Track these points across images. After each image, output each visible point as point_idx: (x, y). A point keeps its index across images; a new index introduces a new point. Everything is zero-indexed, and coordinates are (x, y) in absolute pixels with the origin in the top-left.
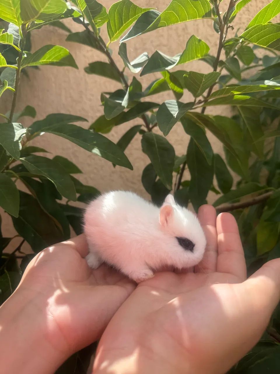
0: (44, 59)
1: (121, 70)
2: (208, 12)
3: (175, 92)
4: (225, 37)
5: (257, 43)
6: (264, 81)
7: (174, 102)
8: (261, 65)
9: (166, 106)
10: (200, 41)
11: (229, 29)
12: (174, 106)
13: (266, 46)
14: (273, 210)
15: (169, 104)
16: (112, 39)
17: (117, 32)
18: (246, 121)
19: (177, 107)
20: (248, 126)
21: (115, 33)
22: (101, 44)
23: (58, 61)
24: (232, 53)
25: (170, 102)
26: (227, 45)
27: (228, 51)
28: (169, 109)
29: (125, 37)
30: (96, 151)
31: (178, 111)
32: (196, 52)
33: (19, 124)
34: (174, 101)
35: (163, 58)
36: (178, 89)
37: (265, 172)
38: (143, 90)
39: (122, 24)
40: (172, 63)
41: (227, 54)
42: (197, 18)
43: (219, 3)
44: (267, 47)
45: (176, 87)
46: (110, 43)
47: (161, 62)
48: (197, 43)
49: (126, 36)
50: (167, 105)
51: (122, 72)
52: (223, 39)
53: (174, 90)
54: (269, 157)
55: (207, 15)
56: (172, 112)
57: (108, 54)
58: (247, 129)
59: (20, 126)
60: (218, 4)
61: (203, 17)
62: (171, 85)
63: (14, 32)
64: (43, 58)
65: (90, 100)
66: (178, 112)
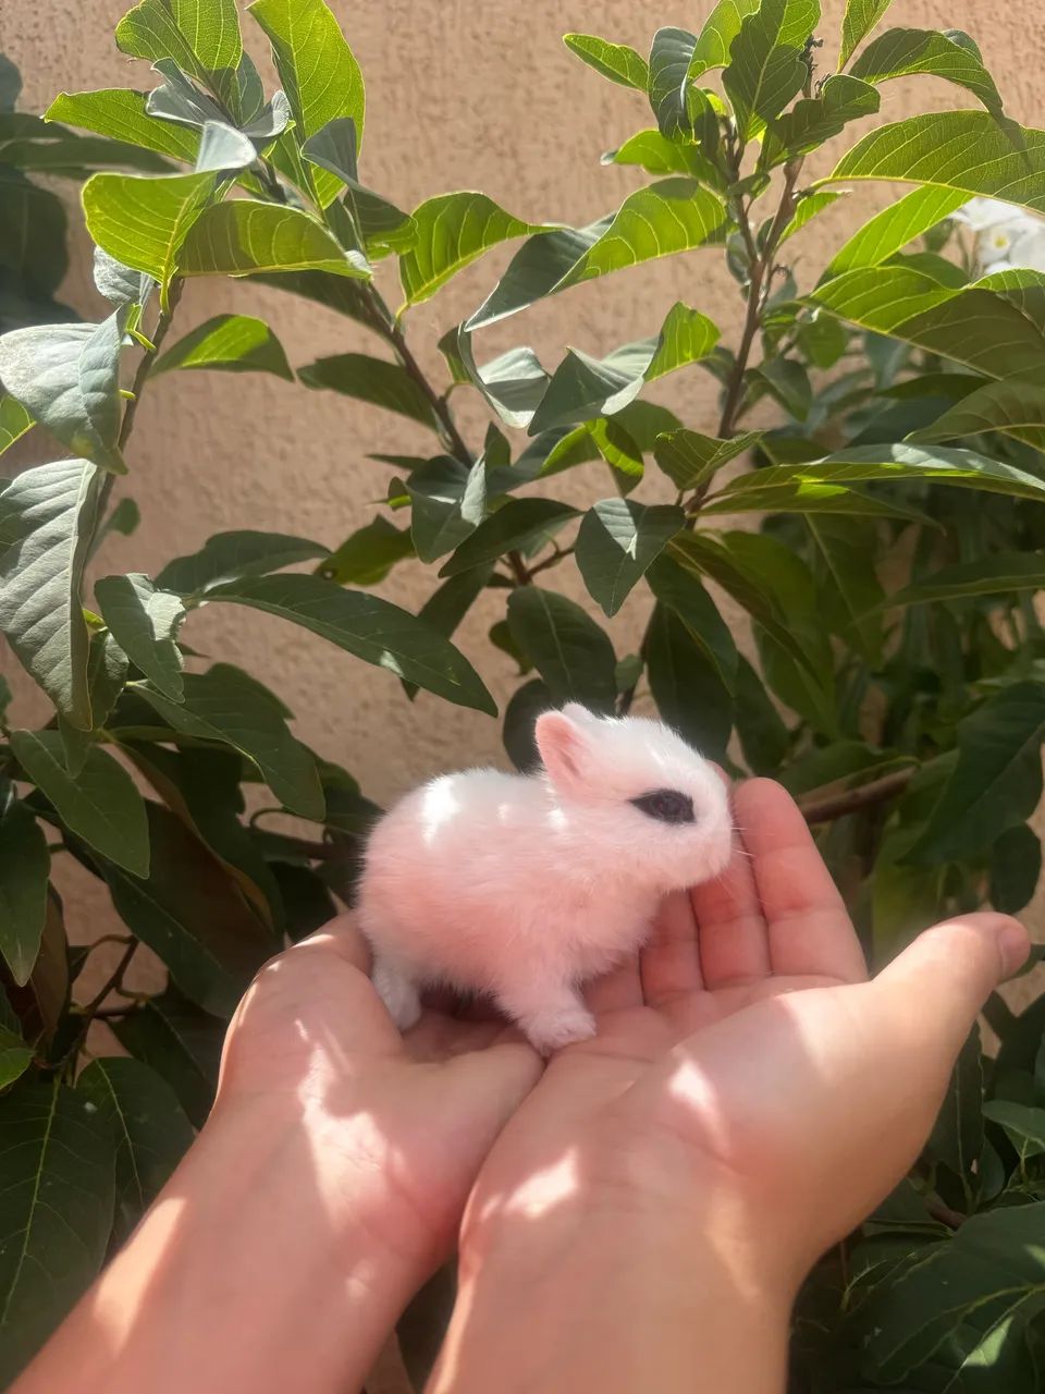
0: (196, 358)
1: (439, 392)
2: (718, 229)
3: (617, 471)
4: (765, 299)
5: (862, 321)
6: (890, 448)
7: (619, 506)
8: (857, 353)
9: (598, 518)
10: (693, 312)
11: (776, 275)
12: (621, 519)
13: (886, 329)
14: (920, 830)
15: (606, 512)
16: (414, 295)
17: (432, 276)
18: (826, 552)
19: (630, 520)
20: (831, 565)
21: (428, 280)
22: (377, 308)
23: (235, 359)
24: (783, 342)
25: (607, 503)
26: (771, 324)
27: (772, 338)
28: (610, 528)
29: (480, 313)
30: (388, 661)
31: (636, 536)
32: (681, 349)
33: (144, 577)
34: (618, 502)
35: (588, 370)
36: (627, 464)
37: (877, 697)
38: (514, 459)
39: (454, 257)
40: (615, 387)
41: (769, 343)
42: (685, 246)
43: (751, 203)
44: (891, 333)
45: (623, 456)
46: (408, 307)
47: (584, 386)
48: (685, 321)
49: (482, 311)
50: (603, 516)
51: (443, 400)
52: (760, 305)
53: (617, 465)
54: (890, 651)
55: (716, 237)
56: (620, 540)
57: (396, 339)
58: (830, 573)
59: (146, 583)
60: (745, 207)
61: (703, 242)
62: (608, 450)
63: (118, 279)
64: (194, 353)
65: (283, 456)
66: (638, 538)
